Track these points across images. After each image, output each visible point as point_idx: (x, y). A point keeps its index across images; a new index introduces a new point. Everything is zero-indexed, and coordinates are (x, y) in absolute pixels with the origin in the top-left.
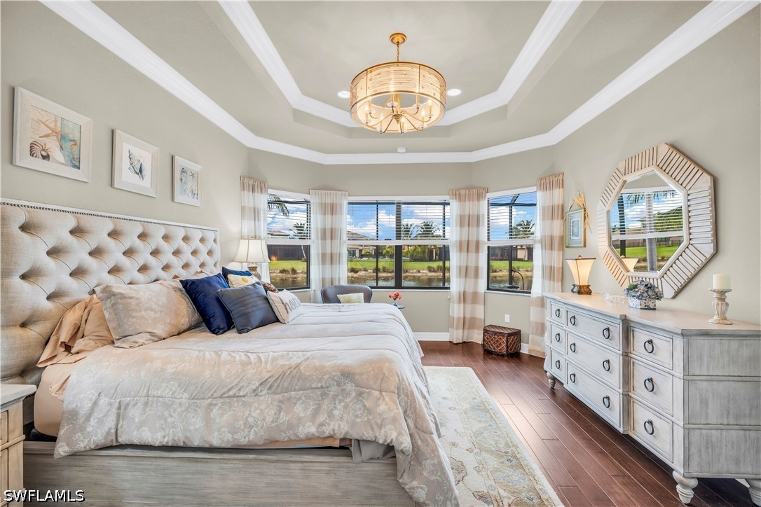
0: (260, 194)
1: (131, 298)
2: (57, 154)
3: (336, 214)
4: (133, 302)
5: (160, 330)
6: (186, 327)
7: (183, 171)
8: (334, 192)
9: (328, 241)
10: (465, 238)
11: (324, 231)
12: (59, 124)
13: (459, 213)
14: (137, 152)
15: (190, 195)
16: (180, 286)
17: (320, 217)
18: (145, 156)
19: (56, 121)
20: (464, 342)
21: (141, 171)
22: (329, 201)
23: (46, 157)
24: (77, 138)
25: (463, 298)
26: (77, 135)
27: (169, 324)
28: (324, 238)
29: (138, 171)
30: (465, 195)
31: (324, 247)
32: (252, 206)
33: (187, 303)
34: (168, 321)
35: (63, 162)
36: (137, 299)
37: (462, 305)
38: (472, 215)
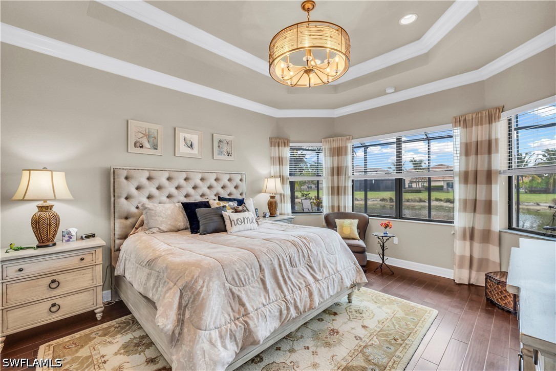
0: (283, 147)
1: (153, 210)
2: (147, 145)
3: (342, 155)
4: (153, 212)
5: (163, 228)
6: (182, 227)
7: (220, 141)
8: (340, 138)
9: (336, 177)
10: (471, 168)
11: (332, 169)
12: (147, 131)
13: (464, 141)
14: (188, 136)
15: (226, 154)
16: (181, 205)
17: (329, 159)
18: (195, 139)
19: (146, 130)
20: (470, 285)
21: (191, 145)
22: (335, 145)
23: (142, 147)
24: (156, 136)
25: (470, 235)
26: (156, 134)
27: (169, 225)
28: (332, 175)
29: (190, 146)
30: (472, 119)
31: (333, 181)
32: (277, 155)
33: (184, 215)
34: (169, 223)
35: (150, 147)
36: (155, 211)
37: (468, 243)
38: (482, 142)
